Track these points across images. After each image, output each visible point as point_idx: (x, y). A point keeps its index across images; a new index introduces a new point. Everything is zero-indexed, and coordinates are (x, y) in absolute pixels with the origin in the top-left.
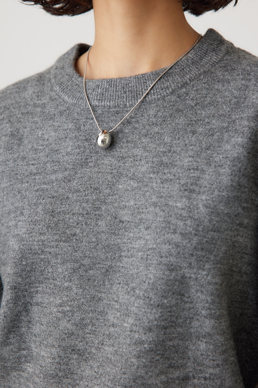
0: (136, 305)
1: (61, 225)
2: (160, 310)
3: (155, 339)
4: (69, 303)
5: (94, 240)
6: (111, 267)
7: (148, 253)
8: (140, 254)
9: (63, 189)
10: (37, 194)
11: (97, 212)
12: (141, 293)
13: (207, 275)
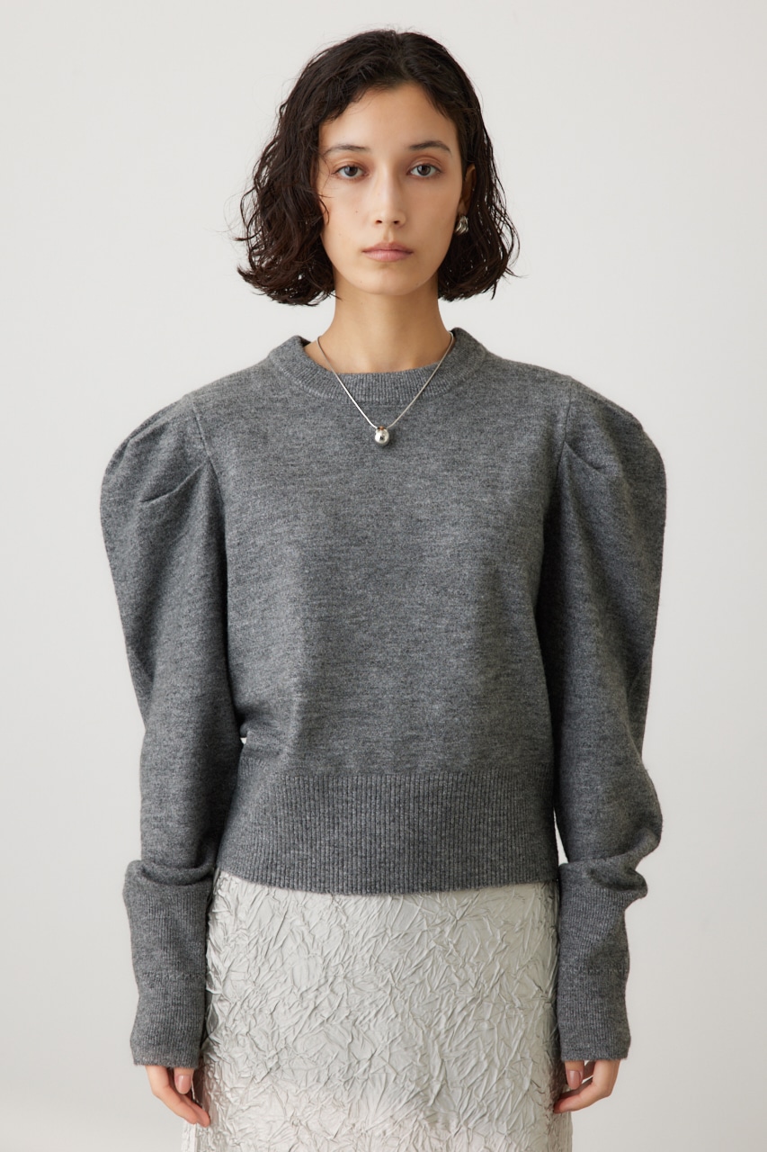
0: (450, 604)
1: (349, 528)
2: (477, 607)
3: (474, 636)
4: (365, 613)
5: (389, 541)
6: (411, 569)
7: (460, 549)
8: (448, 551)
9: (342, 490)
10: (311, 496)
11: (388, 513)
12: (456, 592)
13: (520, 569)
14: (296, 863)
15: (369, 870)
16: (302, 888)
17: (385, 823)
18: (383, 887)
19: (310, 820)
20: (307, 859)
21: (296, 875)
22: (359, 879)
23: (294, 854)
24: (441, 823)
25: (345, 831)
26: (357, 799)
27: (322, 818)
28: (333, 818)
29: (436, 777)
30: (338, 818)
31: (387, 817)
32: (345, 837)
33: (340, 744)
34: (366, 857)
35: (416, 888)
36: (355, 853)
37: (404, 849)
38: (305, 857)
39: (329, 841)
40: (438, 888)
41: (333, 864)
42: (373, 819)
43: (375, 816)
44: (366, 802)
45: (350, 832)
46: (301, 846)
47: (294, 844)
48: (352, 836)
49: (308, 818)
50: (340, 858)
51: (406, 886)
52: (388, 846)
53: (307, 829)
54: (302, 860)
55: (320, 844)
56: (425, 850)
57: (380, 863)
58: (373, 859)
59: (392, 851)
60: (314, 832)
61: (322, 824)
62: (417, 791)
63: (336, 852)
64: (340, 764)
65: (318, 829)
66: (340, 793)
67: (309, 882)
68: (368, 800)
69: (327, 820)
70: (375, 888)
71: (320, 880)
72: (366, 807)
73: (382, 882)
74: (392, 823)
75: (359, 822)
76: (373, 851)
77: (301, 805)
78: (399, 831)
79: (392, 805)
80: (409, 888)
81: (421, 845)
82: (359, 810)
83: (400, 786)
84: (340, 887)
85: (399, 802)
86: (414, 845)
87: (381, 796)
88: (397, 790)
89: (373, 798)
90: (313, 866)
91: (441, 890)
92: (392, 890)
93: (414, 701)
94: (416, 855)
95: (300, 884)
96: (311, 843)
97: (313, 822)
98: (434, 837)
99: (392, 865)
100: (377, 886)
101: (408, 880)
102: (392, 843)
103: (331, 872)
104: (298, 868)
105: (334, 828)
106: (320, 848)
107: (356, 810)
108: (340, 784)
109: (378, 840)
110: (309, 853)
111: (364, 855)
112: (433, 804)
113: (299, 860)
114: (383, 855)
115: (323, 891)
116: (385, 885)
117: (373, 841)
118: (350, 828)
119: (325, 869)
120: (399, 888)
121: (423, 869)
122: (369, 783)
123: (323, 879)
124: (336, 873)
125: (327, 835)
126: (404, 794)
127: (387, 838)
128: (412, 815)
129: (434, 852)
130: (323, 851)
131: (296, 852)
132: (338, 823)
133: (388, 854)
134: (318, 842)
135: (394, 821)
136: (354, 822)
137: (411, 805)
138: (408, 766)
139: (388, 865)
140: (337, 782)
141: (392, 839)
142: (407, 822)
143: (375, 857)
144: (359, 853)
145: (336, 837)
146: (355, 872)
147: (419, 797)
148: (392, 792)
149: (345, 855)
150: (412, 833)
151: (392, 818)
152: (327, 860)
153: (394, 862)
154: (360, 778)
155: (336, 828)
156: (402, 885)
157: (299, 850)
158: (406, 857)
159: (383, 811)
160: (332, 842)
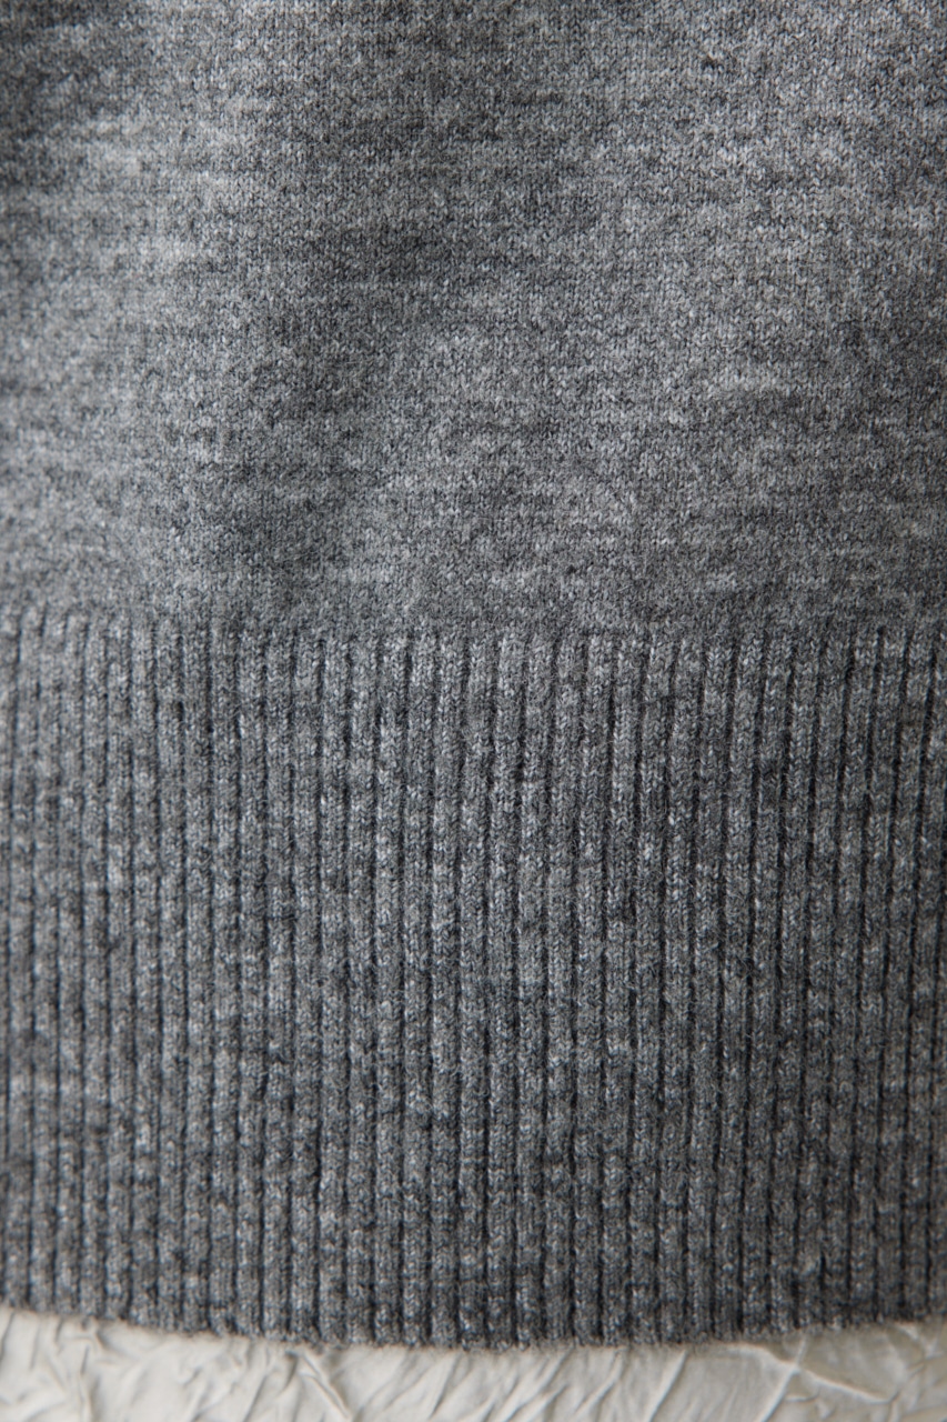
14: (43, 1151)
15: (472, 1203)
16: (76, 1299)
17: (572, 927)
18: (555, 1306)
19: (129, 893)
20: (102, 1130)
21: (42, 1223)
22: (413, 1256)
23: (31, 1097)
24: (912, 921)
25: (329, 963)
26: (402, 777)
27: (196, 879)
28: (261, 885)
29: (894, 649)
30: (289, 885)
31: (586, 890)
32: (332, 1002)
33: (316, 440)
34: (454, 1125)
35: (753, 1304)
36: (388, 1097)
37: (686, 1078)
38: (93, 1117)
39: (236, 1022)
40: (890, 1300)
41: (259, 1161)
42: (500, 894)
43: (511, 880)
44: (458, 794)
45: (358, 969)
46: (68, 1052)
47: (31, 1035)
48: (371, 996)
49: (116, 878)
50: (302, 1127)
51: (699, 1294)
52: (587, 1060)
53: (108, 947)
54: (77, 1133)
55: (185, 1042)
56: (814, 1083)
57: (540, 1160)
58: (496, 1134)
59: (613, 1089)
60: (146, 968)
61: (195, 916)
62: (771, 733)
63: (276, 1091)
64: (308, 558)
65: (169, 950)
66: (304, 734)
67: (115, 1263)
68: (472, 778)
69: (224, 893)
70: (511, 1308)
71: (180, 1257)
72: (455, 823)
73: (554, 1272)
74: (616, 928)
75: (413, 915)
76: (498, 1088)
77: (79, 795)
78: (660, 971)
79: (619, 818)
80: (713, 1306)
81: (791, 1059)
82: (412, 840)
83: (668, 703)
84: (300, 1301)
85: (663, 801)
86: (746, 1059)
87: (548, 763)
88: (651, 726)
89: (501, 771)
90: (142, 1169)
91: (904, 1312)
92: (612, 1322)
93: (774, 180)
94: (758, 1114)
95: (65, 1277)
96: (130, 1034)
97: (144, 905)
98: (871, 1005)
99: (613, 1172)
100: (524, 1298)
101: (709, 1259)
102: (617, 1046)
103: (248, 1208)
104: (56, 1181)
105: (264, 943)
106: (182, 1065)
107: (398, 838)
108: (304, 681)
109: (529, 1027)
110: (117, 1091)
111: (441, 1108)
112: (865, 809)
113: (56, 1133)
114: (558, 1118)
115: (201, 1318)
116: (568, 1288)
117: (500, 1030)
118: (357, 947)
119: (207, 1192)
120: (655, 1311)
121: (798, 1197)
122: (475, 679)
123: (196, 1250)
124: (274, 1213)
125: (222, 984)
126: (694, 754)
127: (586, 1016)
128: (737, 880)
129: (868, 1097)
130: (196, 1080)
131: (45, 1086)
132: (290, 918)
133: (588, 1109)
134: (172, 1028)
135: (627, 912)
136: (383, 914)
137: (738, 817)
138: (724, 581)
139: (587, 1175)
140: (291, 667)
141: (616, 1020)
142: (707, 921)
143: (513, 1126)
144: (415, 1101)
145: (277, 995)
146: (387, 1215)
147: (782, 767)
148: (622, 738)
149: (332, 1108)
150: (738, 985)
151: (614, 899)
152: (223, 1138)
153: (626, 1157)
154: (423, 647)
155: (278, 942)
156: (670, 1290)
157: (57, 1075)
158: (700, 1125)
159: (559, 852)
160: (250, 1028)
